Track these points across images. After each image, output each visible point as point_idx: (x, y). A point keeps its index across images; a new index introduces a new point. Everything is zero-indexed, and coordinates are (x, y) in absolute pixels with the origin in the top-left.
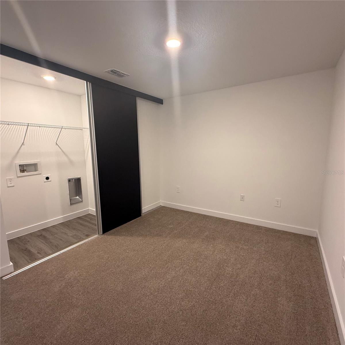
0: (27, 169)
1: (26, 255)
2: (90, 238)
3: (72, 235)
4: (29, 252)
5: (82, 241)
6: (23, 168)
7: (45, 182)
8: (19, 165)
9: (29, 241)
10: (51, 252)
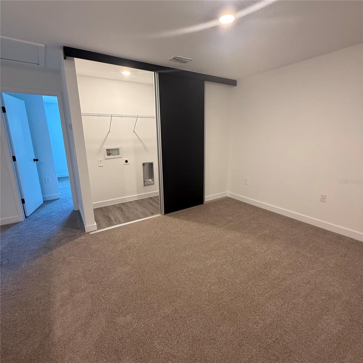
0: (112, 153)
1: (107, 220)
2: (153, 216)
3: (141, 211)
4: (110, 218)
5: (147, 217)
6: (109, 152)
7: (125, 164)
8: (107, 150)
9: (111, 211)
10: (123, 221)
